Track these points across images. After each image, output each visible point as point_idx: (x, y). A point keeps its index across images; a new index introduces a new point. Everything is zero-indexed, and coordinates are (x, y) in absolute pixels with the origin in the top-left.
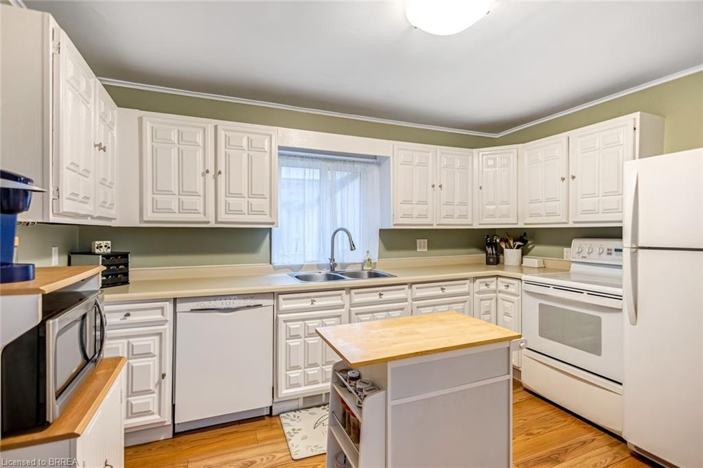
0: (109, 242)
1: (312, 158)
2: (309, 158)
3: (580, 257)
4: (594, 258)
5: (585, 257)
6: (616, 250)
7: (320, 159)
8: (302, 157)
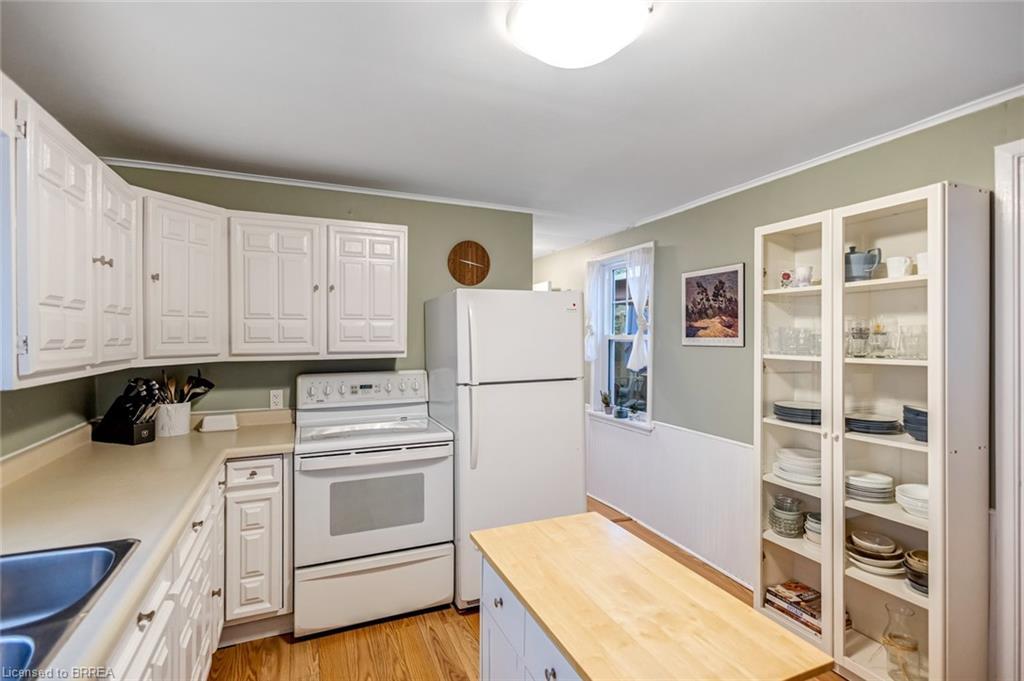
3: (315, 401)
4: (334, 400)
5: (322, 401)
6: (361, 387)
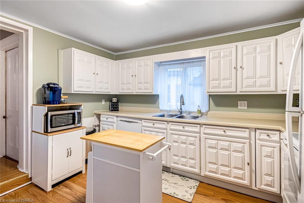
0: (116, 99)
1: (174, 64)
2: (172, 64)
7: (176, 64)
8: (169, 64)
